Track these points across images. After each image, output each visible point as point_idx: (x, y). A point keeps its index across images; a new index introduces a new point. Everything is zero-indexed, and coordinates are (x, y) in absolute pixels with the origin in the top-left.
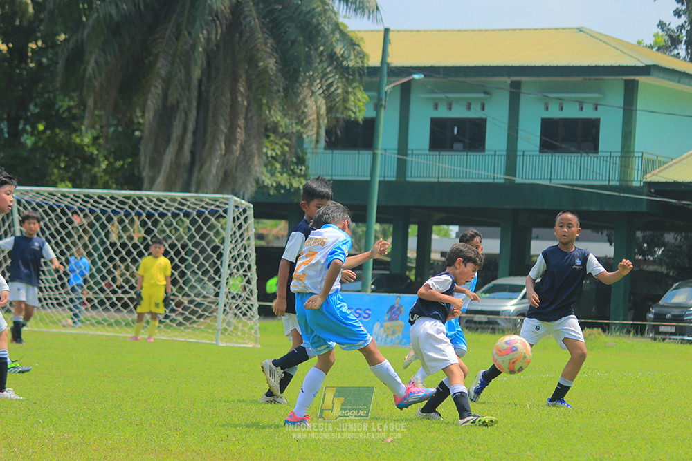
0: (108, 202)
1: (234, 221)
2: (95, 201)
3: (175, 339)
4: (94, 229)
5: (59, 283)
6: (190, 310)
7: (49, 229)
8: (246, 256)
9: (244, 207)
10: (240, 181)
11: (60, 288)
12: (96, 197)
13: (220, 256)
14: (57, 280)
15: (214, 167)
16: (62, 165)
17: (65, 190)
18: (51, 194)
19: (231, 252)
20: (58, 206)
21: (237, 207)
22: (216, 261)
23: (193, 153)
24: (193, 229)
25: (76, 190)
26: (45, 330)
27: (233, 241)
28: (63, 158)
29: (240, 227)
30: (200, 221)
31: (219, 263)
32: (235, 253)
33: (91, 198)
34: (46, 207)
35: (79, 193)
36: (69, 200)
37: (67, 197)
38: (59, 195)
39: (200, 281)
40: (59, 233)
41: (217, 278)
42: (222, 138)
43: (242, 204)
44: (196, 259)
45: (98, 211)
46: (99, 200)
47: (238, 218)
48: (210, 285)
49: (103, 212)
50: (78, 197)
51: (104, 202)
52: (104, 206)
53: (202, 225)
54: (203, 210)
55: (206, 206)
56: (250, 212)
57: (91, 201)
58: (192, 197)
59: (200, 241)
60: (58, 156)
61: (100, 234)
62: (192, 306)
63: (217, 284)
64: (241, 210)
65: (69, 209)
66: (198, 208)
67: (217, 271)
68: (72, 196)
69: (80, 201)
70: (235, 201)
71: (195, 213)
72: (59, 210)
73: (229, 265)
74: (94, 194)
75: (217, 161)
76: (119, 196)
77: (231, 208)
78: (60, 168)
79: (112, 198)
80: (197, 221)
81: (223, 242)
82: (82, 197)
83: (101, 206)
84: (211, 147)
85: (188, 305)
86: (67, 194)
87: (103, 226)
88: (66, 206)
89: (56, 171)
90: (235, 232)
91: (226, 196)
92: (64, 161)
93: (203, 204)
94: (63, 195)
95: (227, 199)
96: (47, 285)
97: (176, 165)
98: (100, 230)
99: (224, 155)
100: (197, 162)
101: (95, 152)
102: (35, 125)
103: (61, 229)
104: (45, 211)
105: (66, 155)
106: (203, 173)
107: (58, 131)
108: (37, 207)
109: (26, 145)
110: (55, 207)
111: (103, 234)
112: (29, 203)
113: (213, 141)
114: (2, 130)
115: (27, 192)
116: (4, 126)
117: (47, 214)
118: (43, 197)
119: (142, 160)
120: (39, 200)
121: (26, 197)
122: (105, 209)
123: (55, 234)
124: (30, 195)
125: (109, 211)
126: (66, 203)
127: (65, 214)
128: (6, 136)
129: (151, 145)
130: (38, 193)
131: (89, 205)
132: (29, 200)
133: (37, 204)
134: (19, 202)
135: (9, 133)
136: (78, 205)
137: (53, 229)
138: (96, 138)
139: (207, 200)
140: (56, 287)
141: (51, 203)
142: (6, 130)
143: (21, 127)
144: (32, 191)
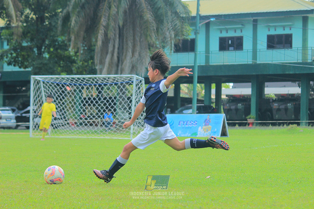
0: (82, 80)
1: (136, 86)
2: (76, 80)
3: (113, 138)
4: (76, 92)
6: (119, 125)
7: (57, 93)
9: (140, 80)
10: (139, 69)
11: (63, 118)
13: (131, 101)
14: (62, 115)
15: (127, 63)
17: (63, 76)
18: (57, 78)
19: (135, 99)
20: (60, 83)
21: (137, 80)
22: (129, 103)
23: (118, 58)
24: (119, 90)
25: (68, 76)
26: (57, 137)
27: (136, 95)
28: (62, 62)
29: (139, 88)
31: (130, 104)
32: (137, 100)
33: (74, 79)
34: (55, 84)
35: (69, 77)
36: (65, 80)
37: (64, 79)
38: (61, 79)
39: (123, 112)
40: (61, 95)
41: (130, 111)
42: (130, 51)
43: (139, 78)
44: (120, 103)
45: (78, 85)
46: (78, 80)
47: (138, 85)
48: (127, 114)
49: (80, 85)
50: (69, 79)
51: (80, 81)
52: (80, 82)
53: (123, 88)
54: (123, 82)
55: (124, 80)
56: (143, 82)
57: (75, 80)
58: (118, 77)
59: (122, 95)
60: (60, 62)
62: (120, 124)
63: (130, 113)
64: (139, 81)
65: (65, 84)
66: (121, 81)
67: (130, 108)
69: (70, 80)
70: (136, 77)
71: (119, 83)
72: (61, 85)
73: (135, 105)
74: (76, 77)
75: (128, 61)
76: (87, 77)
77: (134, 80)
78: (60, 66)
79: (84, 79)
80: (121, 87)
81: (132, 95)
83: (79, 82)
84: (126, 55)
85: (118, 123)
86: (64, 78)
87: (80, 91)
88: (64, 83)
89: (59, 68)
90: (137, 91)
91: (132, 75)
92: (63, 64)
94: (62, 78)
95: (133, 77)
97: (111, 63)
98: (79, 93)
99: (132, 58)
100: (120, 62)
101: (76, 58)
102: (49, 49)
103: (62, 93)
104: (55, 86)
105: (63, 61)
106: (123, 66)
107: (59, 51)
108: (51, 84)
109: (45, 58)
110: (59, 84)
111: (80, 94)
112: (48, 83)
113: (126, 52)
114: (35, 52)
115: (47, 78)
116: (35, 50)
117: (56, 87)
118: (54, 80)
119: (96, 62)
120: (52, 81)
121: (47, 80)
122: (80, 83)
123: (60, 95)
124: (48, 79)
125: (82, 84)
126: (64, 82)
127: (63, 87)
128: (37, 54)
129: (99, 55)
130: (52, 78)
131: (74, 82)
132: (48, 81)
133: (51, 83)
134: (44, 83)
135: (38, 53)
136: (69, 82)
137: (59, 93)
138: (76, 53)
139: (124, 78)
140: (61, 118)
141: (57, 82)
142: (36, 52)
143: (43, 50)
144: (49, 77)
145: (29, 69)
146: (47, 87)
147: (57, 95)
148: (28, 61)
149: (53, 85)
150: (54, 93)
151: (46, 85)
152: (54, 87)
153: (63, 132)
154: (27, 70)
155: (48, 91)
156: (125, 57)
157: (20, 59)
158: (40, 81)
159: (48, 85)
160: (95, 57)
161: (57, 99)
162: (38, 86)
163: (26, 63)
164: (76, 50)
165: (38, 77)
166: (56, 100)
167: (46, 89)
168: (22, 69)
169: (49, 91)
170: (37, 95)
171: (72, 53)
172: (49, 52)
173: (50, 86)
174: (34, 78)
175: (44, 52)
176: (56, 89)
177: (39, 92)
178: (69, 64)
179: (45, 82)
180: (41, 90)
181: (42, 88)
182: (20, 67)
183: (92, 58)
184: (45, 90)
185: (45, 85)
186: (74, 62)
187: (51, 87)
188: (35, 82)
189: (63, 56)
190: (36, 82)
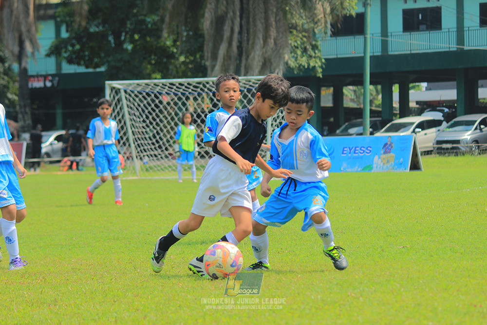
0: (186, 87)
2: (177, 87)
4: (178, 106)
5: (157, 145)
7: (147, 109)
8: (283, 117)
10: (274, 65)
11: (158, 148)
12: (177, 85)
14: (155, 143)
15: (256, 57)
16: (153, 62)
17: (156, 81)
18: (147, 84)
20: (152, 93)
23: (240, 47)
24: (245, 101)
25: (164, 81)
26: (149, 177)
28: (153, 57)
30: (250, 96)
33: (174, 85)
34: (144, 94)
35: (166, 82)
36: (159, 88)
37: (158, 86)
38: (153, 85)
40: (154, 111)
42: (261, 36)
45: (180, 94)
46: (180, 86)
49: (183, 94)
50: (166, 85)
51: (183, 87)
52: (184, 90)
53: (251, 98)
54: (251, 88)
55: (253, 85)
57: (175, 87)
58: (243, 79)
60: (150, 56)
61: (182, 109)
65: (160, 94)
66: (247, 86)
68: (161, 85)
69: (167, 88)
71: (246, 90)
72: (153, 95)
73: (272, 124)
74: (176, 82)
75: (257, 53)
76: (193, 82)
78: (151, 64)
79: (189, 84)
80: (248, 96)
82: (168, 85)
83: (181, 90)
84: (253, 43)
86: (157, 84)
87: (184, 104)
88: (157, 92)
89: (149, 67)
92: (154, 59)
93: (251, 84)
94: (155, 85)
96: (149, 147)
97: (228, 57)
98: (182, 107)
99: (263, 47)
100: (244, 54)
101: (175, 50)
102: (132, 37)
103: (155, 108)
104: (144, 97)
105: (155, 55)
106: (249, 60)
107: (148, 39)
108: (138, 94)
109: (127, 50)
110: (150, 93)
111: (184, 109)
112: (132, 92)
113: (254, 39)
114: (110, 41)
115: (130, 84)
116: (111, 39)
117: (145, 99)
118: (142, 87)
119: (206, 54)
120: (139, 89)
121: (130, 88)
122: (184, 92)
123: (152, 112)
124: (133, 86)
125: (187, 93)
126: (157, 90)
127: (157, 98)
128: (113, 45)
129: (211, 45)
130: (138, 85)
131: (173, 90)
132: (133, 90)
133: (138, 92)
134: (125, 92)
135: (115, 43)
136: (166, 90)
137: (150, 109)
138: (175, 41)
139: (254, 81)
140: (155, 148)
141: (147, 91)
142: (112, 41)
143: (123, 38)
144: (134, 83)
145: (102, 69)
146: (131, 99)
147: (146, 111)
148: (100, 57)
149: (140, 96)
150: (142, 109)
151: (130, 95)
152: (143, 99)
153: (158, 170)
154: (98, 70)
155: (132, 106)
156: (253, 47)
157: (87, 53)
158: (119, 89)
159: (133, 95)
160: (205, 48)
161: (147, 117)
162: (116, 98)
163: (96, 60)
164: (175, 37)
165: (116, 84)
166: (146, 119)
167: (130, 101)
168: (90, 70)
169: (134, 105)
170: (116, 112)
171: (168, 43)
172: (132, 41)
173: (135, 98)
174: (109, 85)
175: (124, 41)
176: (145, 102)
177: (119, 107)
178: (165, 60)
179: (128, 91)
180: (122, 104)
181: (124, 101)
182: (87, 67)
183: (201, 49)
184: (129, 103)
185: (128, 96)
186: (172, 56)
187: (137, 99)
188: (112, 91)
189: (154, 47)
190: (114, 91)
